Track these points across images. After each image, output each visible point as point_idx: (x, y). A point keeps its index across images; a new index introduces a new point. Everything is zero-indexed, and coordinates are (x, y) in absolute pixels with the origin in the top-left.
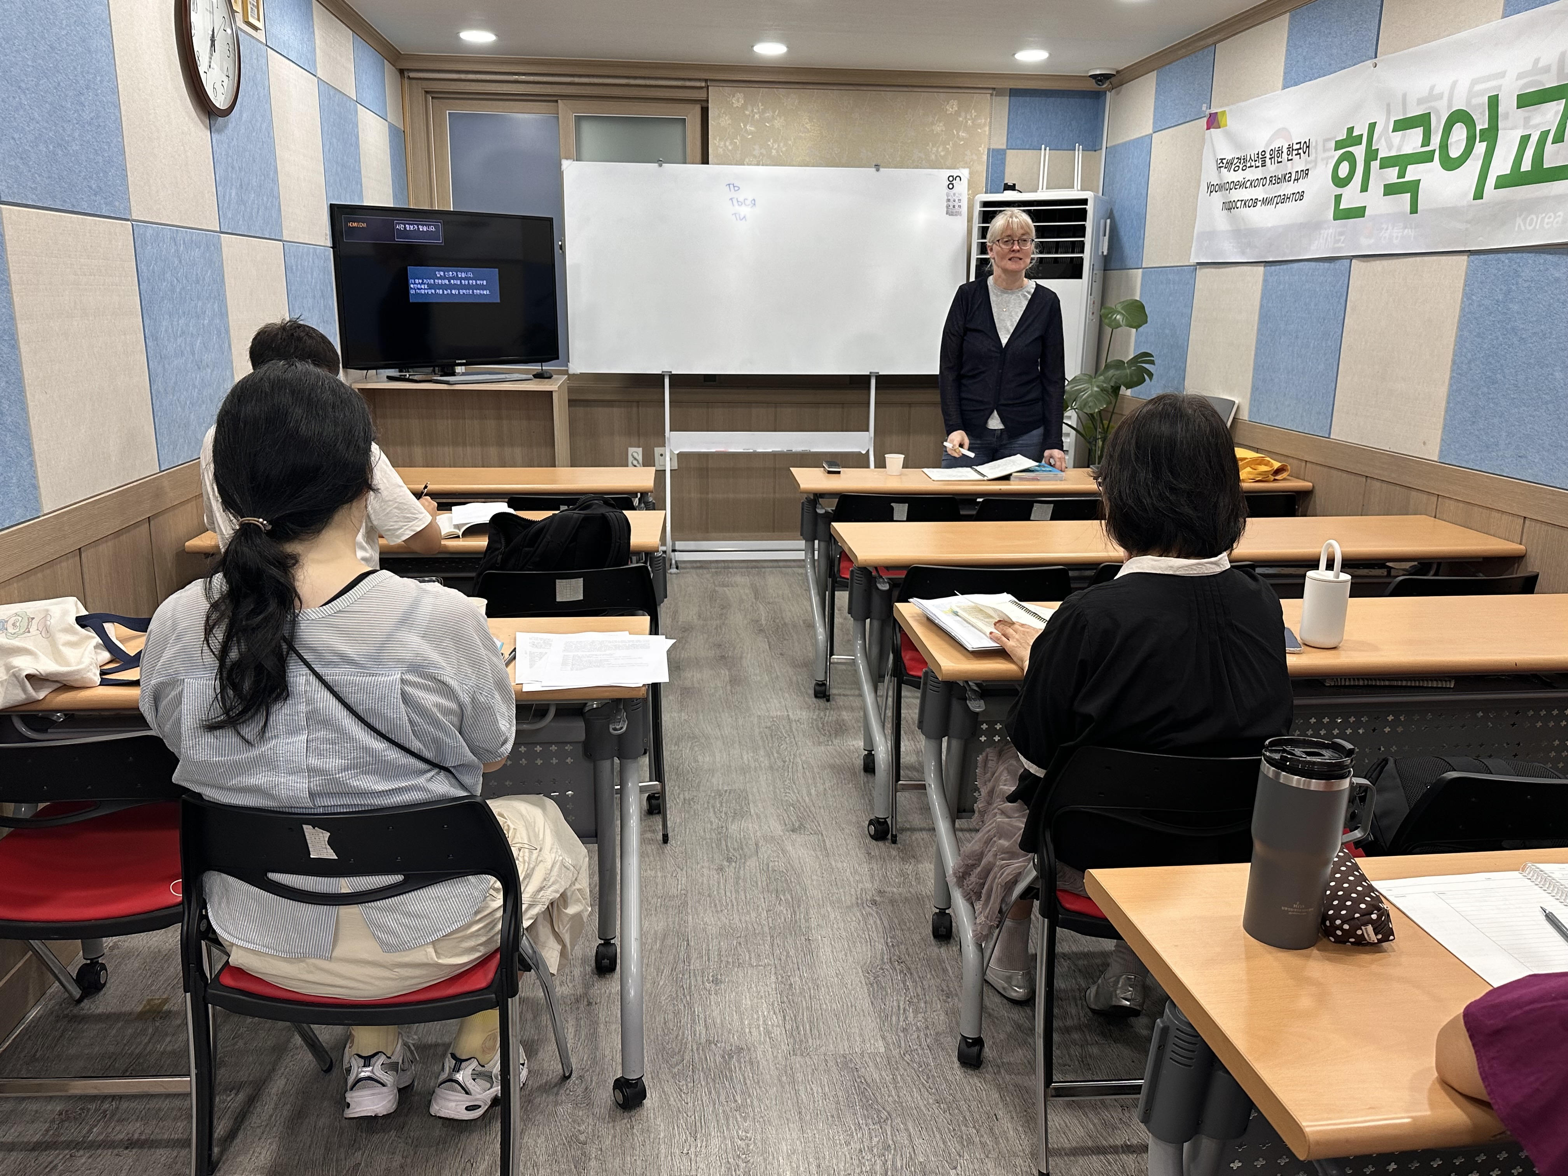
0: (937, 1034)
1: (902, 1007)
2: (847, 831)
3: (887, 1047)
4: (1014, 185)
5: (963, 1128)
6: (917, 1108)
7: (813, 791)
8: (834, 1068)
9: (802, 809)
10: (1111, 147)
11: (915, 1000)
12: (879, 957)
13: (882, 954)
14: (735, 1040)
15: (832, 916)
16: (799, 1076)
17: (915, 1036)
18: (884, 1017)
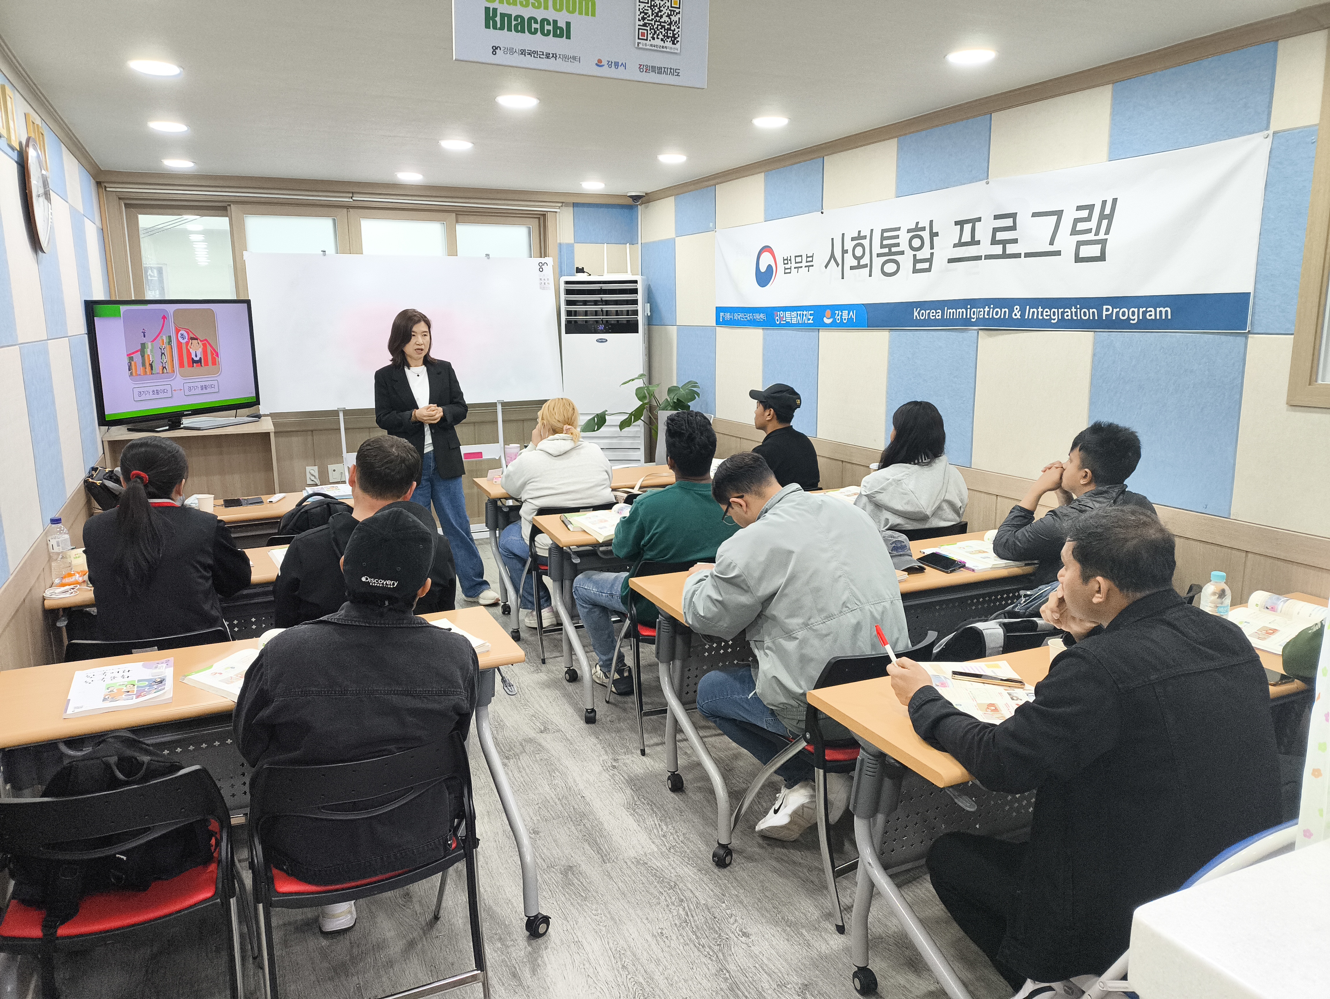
0: (684, 834)
1: (657, 824)
2: (576, 726)
3: (659, 849)
4: (583, 268)
5: (720, 881)
6: (690, 876)
7: (542, 704)
8: (632, 866)
9: (540, 717)
10: (645, 243)
11: (663, 818)
12: (631, 799)
13: (632, 795)
14: (564, 862)
15: (592, 781)
16: (613, 874)
17: (671, 838)
18: (649, 831)
